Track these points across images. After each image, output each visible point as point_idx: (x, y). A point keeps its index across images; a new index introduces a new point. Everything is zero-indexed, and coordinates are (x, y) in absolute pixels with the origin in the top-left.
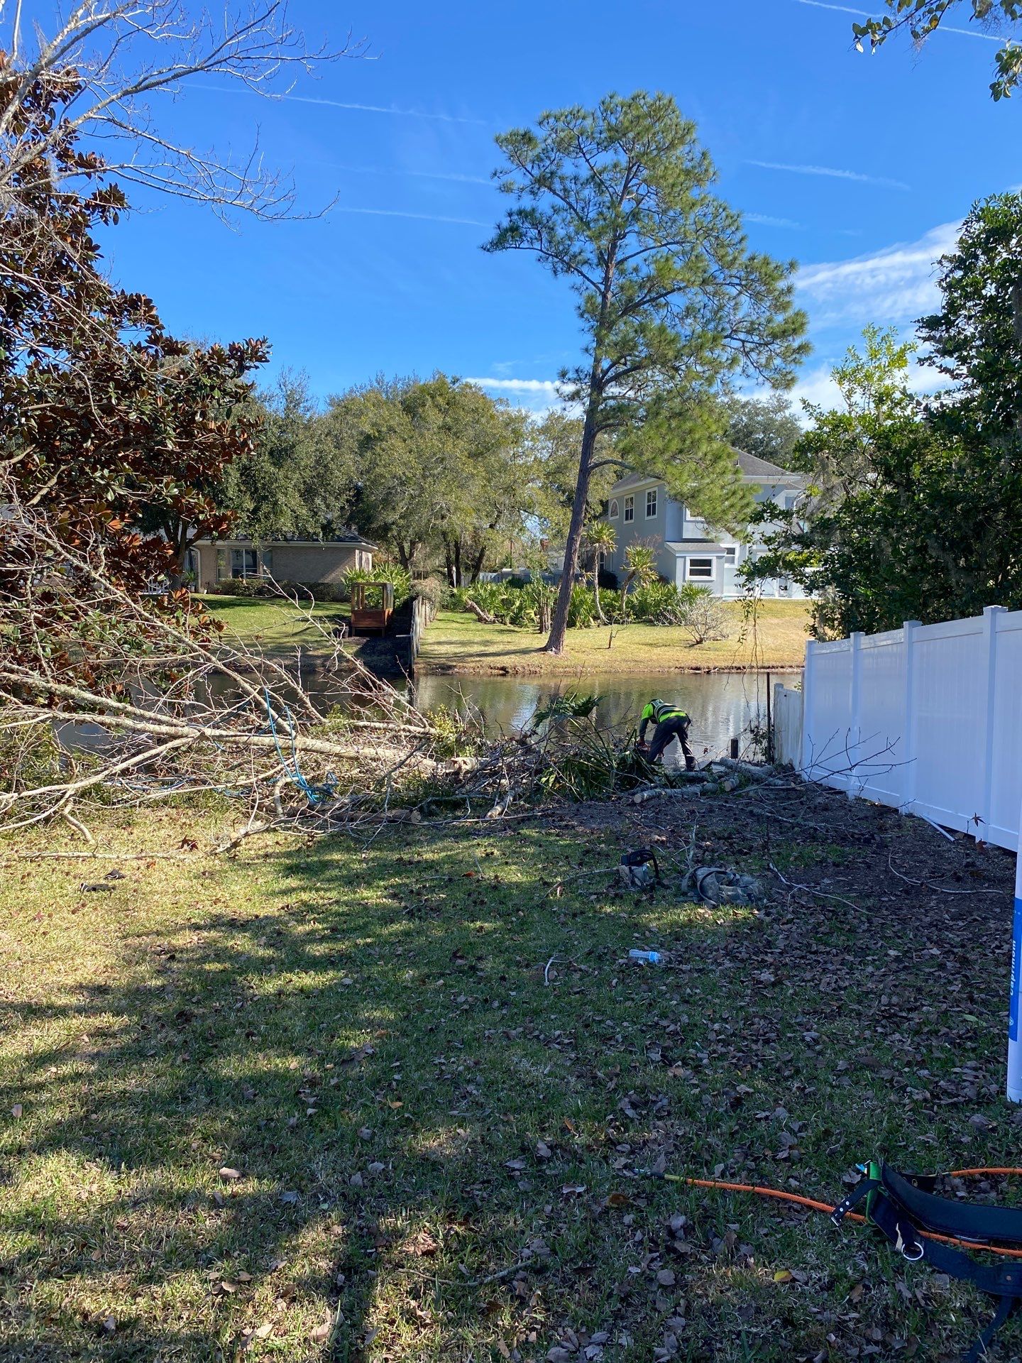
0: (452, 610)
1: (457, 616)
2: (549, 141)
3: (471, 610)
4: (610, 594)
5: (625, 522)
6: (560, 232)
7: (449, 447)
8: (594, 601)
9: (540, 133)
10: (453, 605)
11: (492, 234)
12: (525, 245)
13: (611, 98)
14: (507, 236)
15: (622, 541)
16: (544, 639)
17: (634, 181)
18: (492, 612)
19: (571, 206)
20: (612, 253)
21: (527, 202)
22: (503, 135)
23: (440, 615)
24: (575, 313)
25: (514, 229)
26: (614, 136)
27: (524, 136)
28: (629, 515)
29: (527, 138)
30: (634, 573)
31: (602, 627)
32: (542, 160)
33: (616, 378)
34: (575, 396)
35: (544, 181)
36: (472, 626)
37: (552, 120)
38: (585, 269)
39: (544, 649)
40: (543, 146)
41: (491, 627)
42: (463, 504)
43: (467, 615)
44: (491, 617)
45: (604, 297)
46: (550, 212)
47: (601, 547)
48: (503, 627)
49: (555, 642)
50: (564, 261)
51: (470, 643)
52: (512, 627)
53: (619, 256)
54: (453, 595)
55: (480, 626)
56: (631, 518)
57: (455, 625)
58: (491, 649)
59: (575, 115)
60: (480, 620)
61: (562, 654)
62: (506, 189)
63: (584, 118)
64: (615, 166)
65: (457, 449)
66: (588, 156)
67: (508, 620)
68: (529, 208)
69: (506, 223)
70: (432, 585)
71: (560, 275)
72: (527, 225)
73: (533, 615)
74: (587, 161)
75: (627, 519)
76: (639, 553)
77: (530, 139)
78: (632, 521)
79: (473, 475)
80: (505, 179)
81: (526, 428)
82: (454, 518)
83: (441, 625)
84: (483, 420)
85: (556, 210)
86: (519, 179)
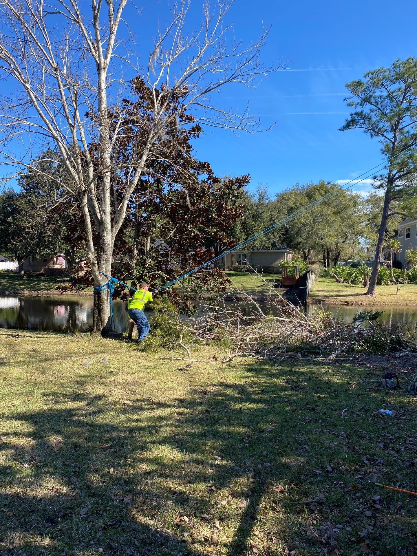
0: (325, 277)
1: (327, 280)
2: (369, 83)
3: (333, 277)
4: (399, 270)
5: (406, 239)
6: (374, 119)
7: (325, 210)
8: (390, 273)
9: (364, 80)
10: (326, 275)
11: (344, 123)
12: (358, 126)
13: (397, 62)
14: (350, 124)
15: (404, 247)
16: (365, 290)
17: (408, 94)
18: (343, 278)
19: (379, 109)
20: (397, 126)
21: (359, 109)
22: (349, 84)
23: (320, 279)
24: (380, 152)
25: (353, 121)
26: (399, 77)
27: (358, 83)
28: (408, 236)
29: (359, 83)
30: (409, 261)
31: (394, 285)
32: (366, 91)
33: (399, 177)
34: (380, 186)
35: (366, 100)
36: (334, 284)
37: (370, 75)
38: (385, 134)
39: (366, 294)
40: (366, 85)
41: (342, 284)
42: (331, 233)
43: (332, 279)
44: (342, 280)
45: (394, 144)
46: (369, 112)
47: (394, 250)
48: (347, 285)
49: (371, 291)
50: (376, 131)
51: (332, 291)
52: (352, 285)
53: (401, 126)
54: (325, 271)
55: (337, 284)
56: (409, 237)
57: (326, 283)
58: (341, 294)
59: (380, 71)
60: (337, 281)
61: (374, 296)
62: (350, 105)
63: (385, 72)
64: (399, 89)
65: (329, 211)
66: (386, 87)
67: (350, 282)
68: (360, 111)
69: (350, 118)
70: (316, 267)
71: (374, 137)
72: (359, 118)
73: (361, 280)
74: (386, 89)
75: (407, 238)
76: (412, 253)
77: (360, 84)
78: (409, 238)
79: (335, 221)
80: (350, 101)
81: (359, 200)
82: (327, 239)
83: (320, 283)
84: (340, 198)
85: (372, 111)
86: (356, 100)
